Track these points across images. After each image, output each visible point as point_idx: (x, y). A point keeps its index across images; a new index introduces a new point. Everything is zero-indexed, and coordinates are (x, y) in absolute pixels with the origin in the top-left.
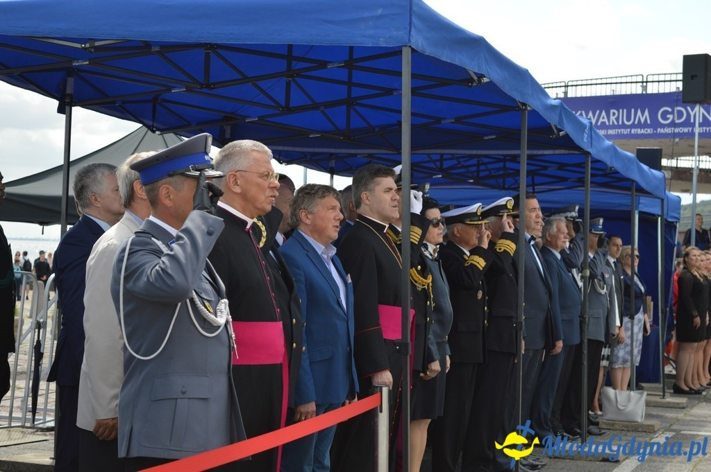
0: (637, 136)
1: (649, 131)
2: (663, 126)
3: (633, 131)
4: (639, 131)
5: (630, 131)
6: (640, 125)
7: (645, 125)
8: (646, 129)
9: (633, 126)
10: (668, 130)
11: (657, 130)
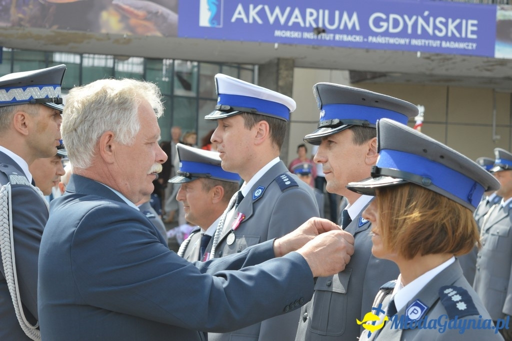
0: (342, 44)
1: (358, 39)
2: (376, 35)
3: (338, 37)
4: (346, 38)
5: (334, 37)
6: (346, 31)
7: (353, 32)
8: (354, 36)
9: (337, 31)
10: (381, 40)
11: (368, 38)
